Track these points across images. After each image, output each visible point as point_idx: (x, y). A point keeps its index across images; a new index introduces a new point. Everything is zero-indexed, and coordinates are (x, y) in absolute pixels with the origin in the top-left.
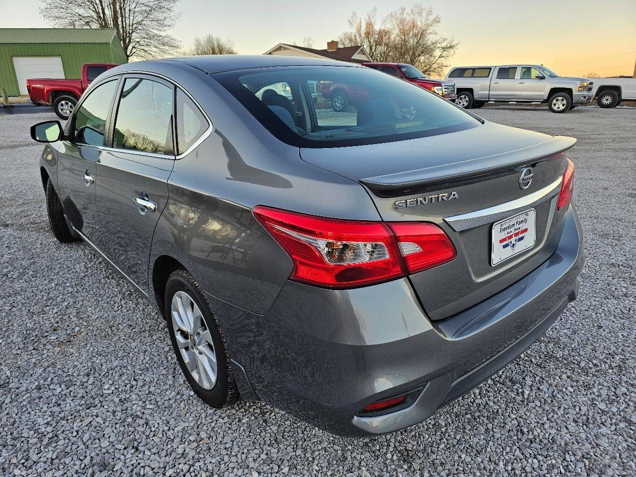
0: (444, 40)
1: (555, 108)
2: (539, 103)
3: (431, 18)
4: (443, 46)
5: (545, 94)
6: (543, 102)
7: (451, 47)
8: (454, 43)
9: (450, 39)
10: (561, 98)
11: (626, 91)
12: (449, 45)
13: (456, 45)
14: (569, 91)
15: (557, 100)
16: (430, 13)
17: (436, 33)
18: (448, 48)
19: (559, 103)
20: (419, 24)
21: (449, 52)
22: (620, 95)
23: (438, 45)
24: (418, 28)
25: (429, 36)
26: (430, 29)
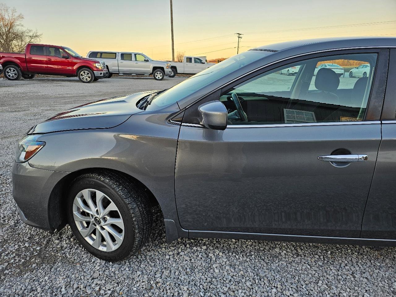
0: (30, 31)
1: (157, 78)
2: (148, 75)
3: (16, 15)
4: (30, 35)
5: (150, 70)
6: (150, 74)
7: (36, 36)
8: (38, 34)
9: (34, 30)
10: (159, 72)
11: (179, 69)
12: (34, 35)
13: (40, 35)
14: (162, 69)
15: (157, 73)
16: (14, 11)
17: (22, 26)
18: (35, 37)
19: (159, 75)
20: (6, 17)
21: (36, 39)
22: (176, 71)
23: (26, 34)
24: (7, 21)
25: (18, 27)
26: (17, 23)
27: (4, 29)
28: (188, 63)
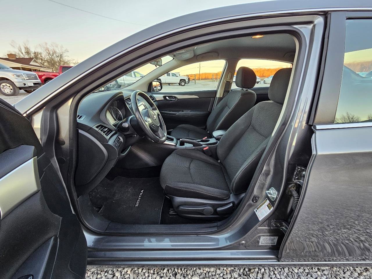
3: (64, 49)
16: (62, 47)
17: (68, 57)
20: (57, 51)
23: (71, 62)
24: (58, 53)
25: (65, 57)
26: (64, 55)
27: (56, 59)
28: (168, 77)
